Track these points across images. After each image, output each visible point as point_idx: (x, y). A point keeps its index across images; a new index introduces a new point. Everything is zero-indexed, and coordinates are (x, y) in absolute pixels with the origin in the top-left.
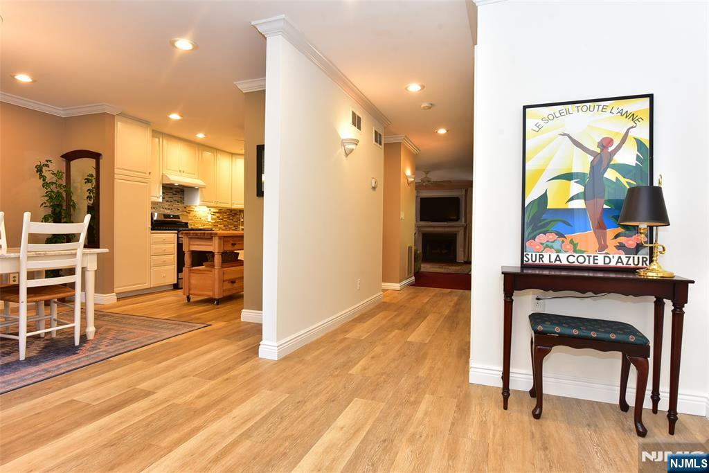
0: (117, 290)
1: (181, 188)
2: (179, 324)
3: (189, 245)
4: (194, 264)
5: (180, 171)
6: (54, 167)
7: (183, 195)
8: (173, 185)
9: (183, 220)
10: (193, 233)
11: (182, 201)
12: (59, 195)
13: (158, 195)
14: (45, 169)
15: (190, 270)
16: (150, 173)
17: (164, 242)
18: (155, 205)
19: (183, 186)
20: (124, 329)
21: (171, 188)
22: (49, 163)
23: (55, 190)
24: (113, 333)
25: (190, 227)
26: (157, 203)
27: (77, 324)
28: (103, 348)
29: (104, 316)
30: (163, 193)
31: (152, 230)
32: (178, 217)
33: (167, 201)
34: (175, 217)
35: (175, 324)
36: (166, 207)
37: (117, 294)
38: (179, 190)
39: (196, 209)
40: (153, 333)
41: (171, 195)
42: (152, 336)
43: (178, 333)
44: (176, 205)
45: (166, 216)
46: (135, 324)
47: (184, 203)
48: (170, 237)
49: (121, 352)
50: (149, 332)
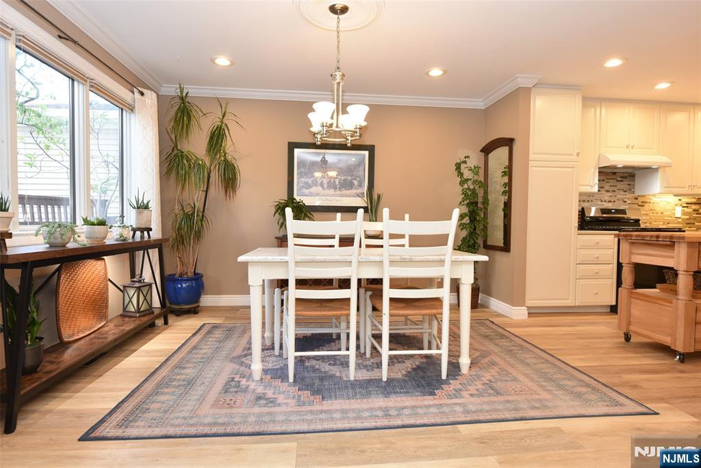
0: (529, 303)
1: (630, 171)
2: (594, 389)
3: (631, 253)
4: (637, 285)
5: (627, 147)
6: (472, 163)
7: (634, 181)
8: (615, 167)
9: (631, 215)
10: (637, 236)
11: (631, 189)
12: (474, 191)
13: (591, 183)
14: (463, 166)
15: (631, 293)
16: (578, 154)
17: (597, 246)
18: (585, 197)
19: (633, 168)
20: (511, 370)
21: (614, 173)
22: (467, 159)
23: (472, 187)
24: (494, 371)
25: (643, 226)
26: (591, 195)
27: (444, 352)
28: (466, 398)
29: (502, 336)
30: (599, 180)
31: (579, 229)
32: (623, 212)
33: (608, 191)
34: (618, 211)
35: (588, 386)
36: (607, 198)
37: (529, 308)
38: (626, 175)
39: (654, 200)
40: (545, 395)
41: (612, 182)
42: (540, 400)
43: (583, 412)
44: (621, 195)
45: (604, 211)
46: (528, 365)
47: (634, 193)
48: (607, 239)
49: (482, 418)
50: (540, 390)
